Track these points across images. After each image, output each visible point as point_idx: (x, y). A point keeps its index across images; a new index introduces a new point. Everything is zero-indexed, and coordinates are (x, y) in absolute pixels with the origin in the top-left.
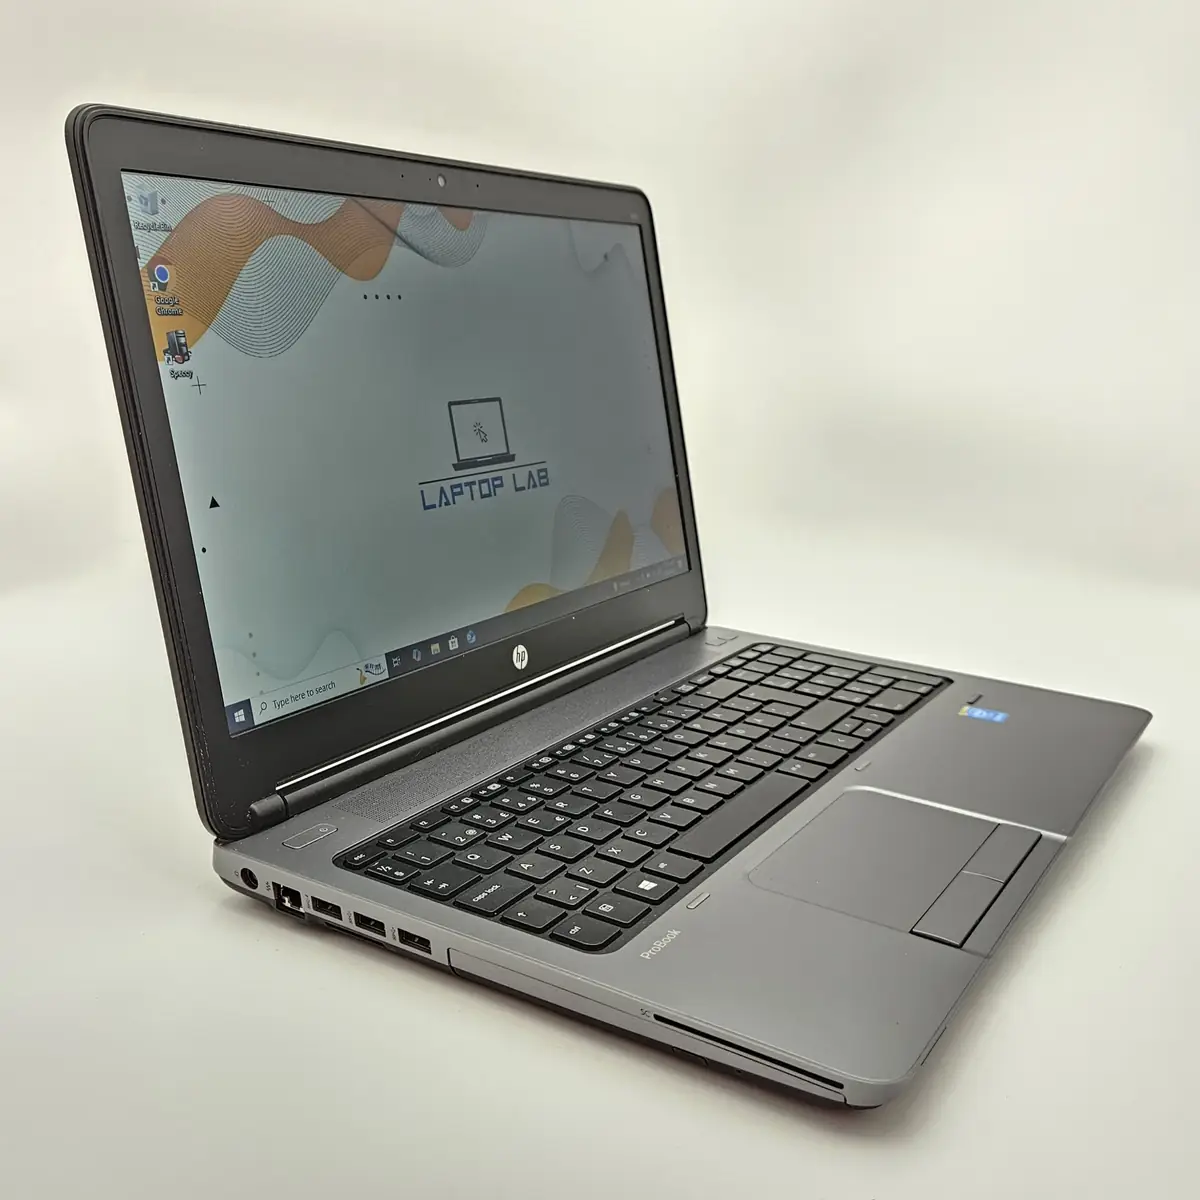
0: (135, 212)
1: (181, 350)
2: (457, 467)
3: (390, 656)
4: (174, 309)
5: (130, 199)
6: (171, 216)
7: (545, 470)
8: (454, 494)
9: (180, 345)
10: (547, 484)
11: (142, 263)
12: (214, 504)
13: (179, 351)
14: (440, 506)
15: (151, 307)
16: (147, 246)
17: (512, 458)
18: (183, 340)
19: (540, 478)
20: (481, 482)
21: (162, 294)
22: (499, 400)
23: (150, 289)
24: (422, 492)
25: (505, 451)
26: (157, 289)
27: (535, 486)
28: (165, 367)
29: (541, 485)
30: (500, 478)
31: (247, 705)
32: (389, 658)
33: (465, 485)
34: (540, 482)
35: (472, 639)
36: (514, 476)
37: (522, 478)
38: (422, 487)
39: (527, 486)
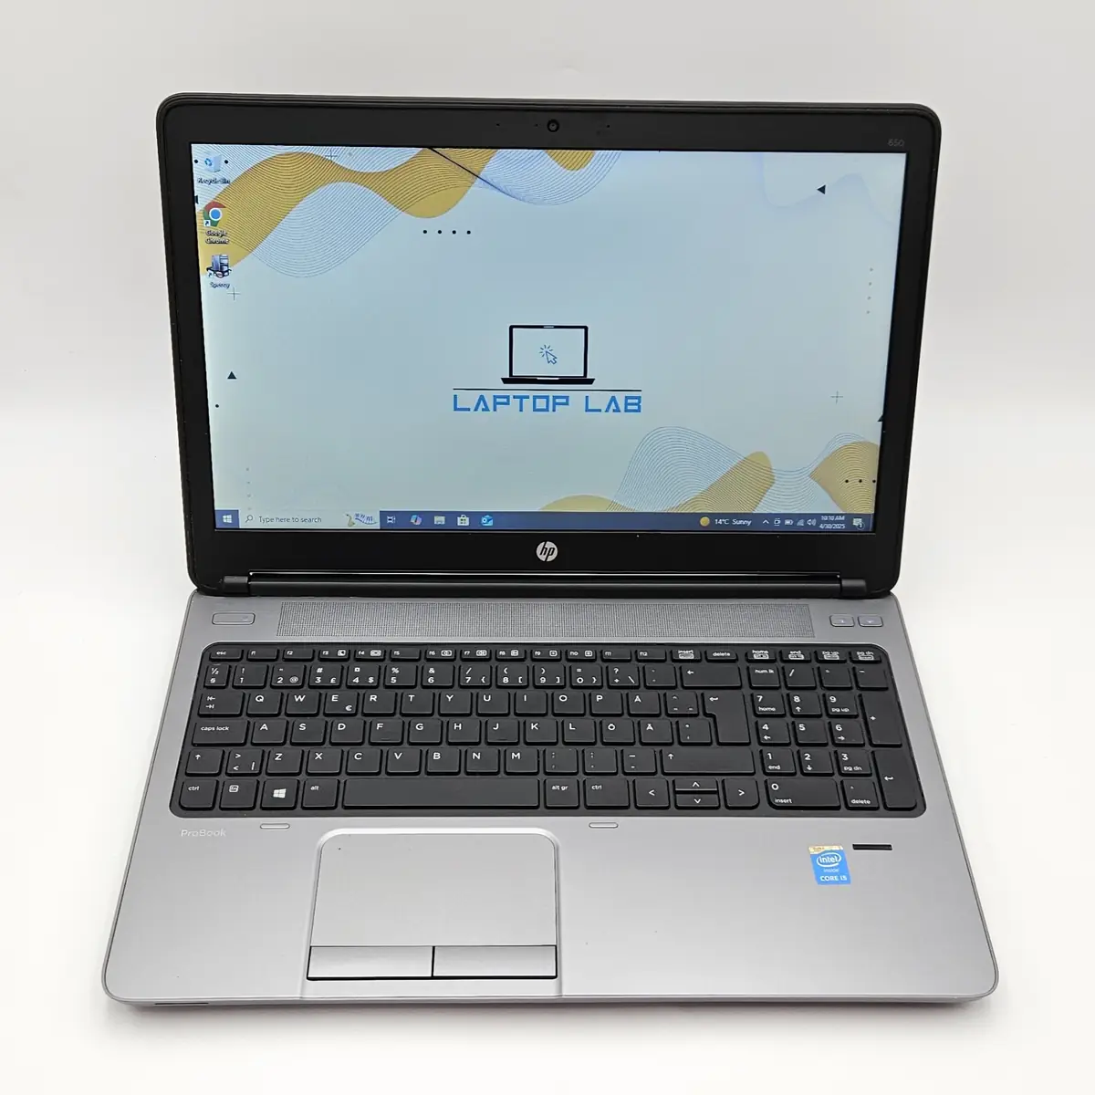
0: (199, 172)
1: (221, 268)
2: (505, 381)
4: (222, 240)
5: (196, 161)
6: (231, 173)
7: (639, 398)
8: (495, 404)
9: (222, 265)
10: (639, 410)
11: (199, 207)
12: (232, 376)
13: (220, 269)
14: (476, 410)
15: (201, 238)
16: (204, 194)
17: (590, 382)
18: (225, 262)
19: (627, 404)
20: (535, 398)
21: (213, 230)
22: (586, 328)
23: (202, 226)
24: (455, 396)
25: (582, 375)
26: (209, 225)
27: (617, 410)
28: (205, 279)
29: (626, 411)
30: (567, 398)
31: (235, 514)
32: (383, 514)
33: (514, 397)
34: (626, 407)
35: (487, 523)
36: (587, 397)
37: (599, 400)
38: (456, 392)
39: (604, 409)
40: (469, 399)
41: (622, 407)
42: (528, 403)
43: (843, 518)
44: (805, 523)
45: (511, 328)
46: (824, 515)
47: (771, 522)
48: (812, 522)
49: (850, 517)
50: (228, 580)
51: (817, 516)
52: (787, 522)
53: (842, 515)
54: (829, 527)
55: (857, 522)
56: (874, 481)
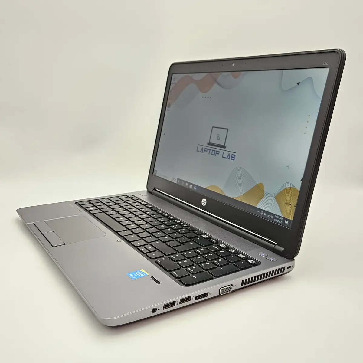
2: (208, 144)
3: (178, 179)
7: (235, 155)
8: (205, 151)
10: (234, 160)
14: (201, 152)
17: (225, 147)
19: (232, 157)
20: (213, 150)
22: (227, 130)
24: (198, 147)
27: (229, 159)
29: (232, 159)
30: (219, 152)
33: (209, 149)
34: (231, 158)
35: (195, 188)
36: (223, 153)
37: (226, 155)
38: (198, 145)
39: (226, 157)
41: (230, 158)
42: (211, 151)
43: (282, 219)
44: (270, 216)
46: (276, 215)
47: (260, 212)
48: (272, 217)
49: (285, 219)
51: (274, 215)
52: (265, 214)
53: (282, 217)
54: (277, 221)
55: (286, 222)
56: (295, 206)
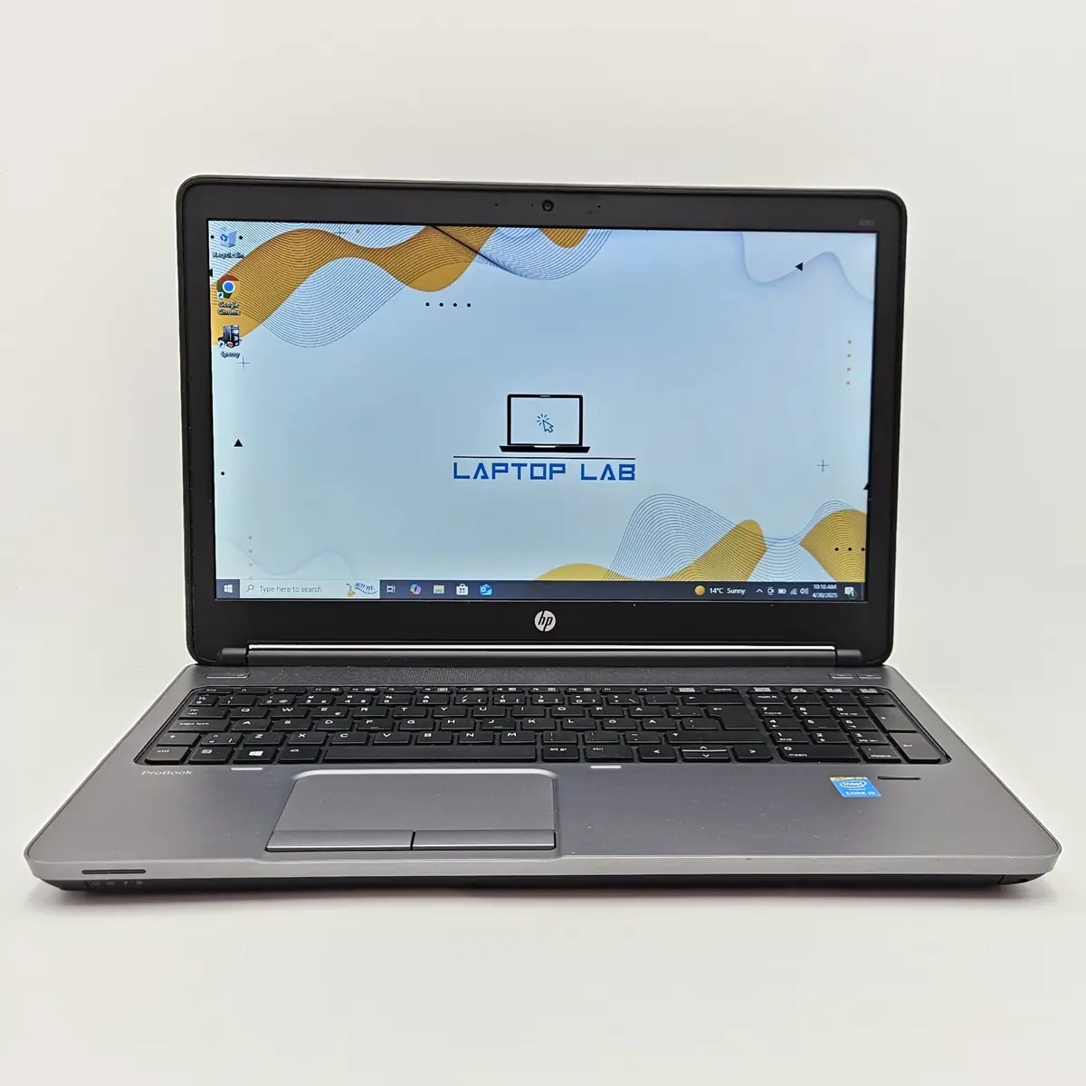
0: (215, 246)
1: (233, 339)
2: (504, 449)
4: (233, 311)
5: (212, 237)
6: (245, 248)
7: (633, 466)
8: (494, 471)
9: (233, 335)
10: (633, 478)
11: (213, 280)
12: (238, 444)
13: (230, 339)
14: (475, 477)
15: (214, 309)
16: (218, 268)
17: (586, 450)
18: (236, 332)
19: (621, 472)
20: (533, 466)
21: (226, 301)
22: (581, 397)
23: (215, 298)
24: (455, 464)
25: (578, 443)
26: (222, 297)
27: (612, 478)
28: (217, 349)
29: (621, 478)
30: (563, 466)
31: (236, 583)
32: (384, 583)
33: (513, 465)
34: (620, 475)
35: (486, 591)
36: (583, 466)
37: (595, 468)
38: (457, 460)
39: (599, 477)
40: (468, 467)
41: (616, 474)
42: (526, 471)
43: (835, 587)
44: (798, 592)
45: (510, 397)
46: (816, 583)
47: (765, 591)
48: (804, 591)
49: (841, 586)
50: (226, 651)
51: (809, 585)
52: (781, 591)
53: (833, 584)
54: (821, 595)
55: (849, 591)
56: (863, 549)
